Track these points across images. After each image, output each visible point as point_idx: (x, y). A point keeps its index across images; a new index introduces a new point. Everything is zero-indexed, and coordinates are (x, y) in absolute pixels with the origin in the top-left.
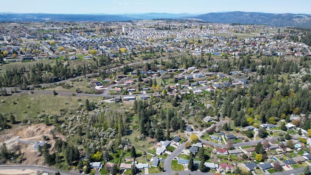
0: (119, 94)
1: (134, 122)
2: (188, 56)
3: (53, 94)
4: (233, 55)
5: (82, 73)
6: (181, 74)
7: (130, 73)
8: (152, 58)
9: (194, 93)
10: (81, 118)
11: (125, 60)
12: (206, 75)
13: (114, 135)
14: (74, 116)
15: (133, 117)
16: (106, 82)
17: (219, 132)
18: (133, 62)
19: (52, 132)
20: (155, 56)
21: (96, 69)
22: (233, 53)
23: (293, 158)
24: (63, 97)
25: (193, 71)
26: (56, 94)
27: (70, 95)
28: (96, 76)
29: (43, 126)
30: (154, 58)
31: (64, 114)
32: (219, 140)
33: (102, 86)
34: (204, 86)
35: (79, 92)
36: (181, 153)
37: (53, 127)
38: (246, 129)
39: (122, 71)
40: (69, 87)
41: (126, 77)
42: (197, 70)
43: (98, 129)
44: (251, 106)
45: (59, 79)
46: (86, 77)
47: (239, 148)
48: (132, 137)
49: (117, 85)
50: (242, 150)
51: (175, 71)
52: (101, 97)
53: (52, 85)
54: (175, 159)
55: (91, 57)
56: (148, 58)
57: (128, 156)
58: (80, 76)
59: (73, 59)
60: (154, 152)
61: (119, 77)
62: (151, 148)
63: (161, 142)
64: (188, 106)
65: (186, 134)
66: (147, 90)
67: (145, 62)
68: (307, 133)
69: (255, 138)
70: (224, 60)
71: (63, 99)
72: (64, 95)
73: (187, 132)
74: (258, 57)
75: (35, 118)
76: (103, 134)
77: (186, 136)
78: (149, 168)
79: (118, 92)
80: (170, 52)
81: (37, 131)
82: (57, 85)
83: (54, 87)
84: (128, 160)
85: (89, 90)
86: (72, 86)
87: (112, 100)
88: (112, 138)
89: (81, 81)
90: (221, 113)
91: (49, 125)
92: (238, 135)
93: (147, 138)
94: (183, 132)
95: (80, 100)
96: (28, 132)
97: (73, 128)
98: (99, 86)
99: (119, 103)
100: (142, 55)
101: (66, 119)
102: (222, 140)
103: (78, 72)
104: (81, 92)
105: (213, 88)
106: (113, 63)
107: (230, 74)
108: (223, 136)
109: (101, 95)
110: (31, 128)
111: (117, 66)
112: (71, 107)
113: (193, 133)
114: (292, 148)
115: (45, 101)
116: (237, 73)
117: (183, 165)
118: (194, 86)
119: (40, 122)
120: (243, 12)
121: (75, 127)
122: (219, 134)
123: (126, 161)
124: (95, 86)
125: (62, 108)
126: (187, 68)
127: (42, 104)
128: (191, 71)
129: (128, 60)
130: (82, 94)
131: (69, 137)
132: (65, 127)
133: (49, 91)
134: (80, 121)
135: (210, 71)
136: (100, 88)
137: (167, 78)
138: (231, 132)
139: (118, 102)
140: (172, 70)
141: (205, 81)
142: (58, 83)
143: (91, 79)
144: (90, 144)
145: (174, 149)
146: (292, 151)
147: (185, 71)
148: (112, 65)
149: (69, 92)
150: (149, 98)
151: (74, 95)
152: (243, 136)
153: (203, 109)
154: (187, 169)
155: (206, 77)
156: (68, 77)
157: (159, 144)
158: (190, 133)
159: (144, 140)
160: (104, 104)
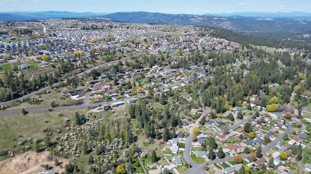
0: (102, 101)
1: (134, 127)
2: (148, 55)
3: (22, 114)
4: (185, 52)
5: (45, 84)
6: (149, 73)
7: (100, 77)
8: (114, 59)
9: (174, 90)
10: (76, 134)
11: (87, 64)
12: (171, 72)
13: (123, 145)
14: (66, 134)
15: (131, 122)
16: (78, 90)
17: (208, 121)
18: (96, 65)
19: (50, 159)
20: (116, 57)
21: (60, 76)
22: (185, 50)
23: (270, 130)
24: (37, 115)
25: (158, 69)
26: (25, 113)
27: (45, 111)
28: (64, 85)
29: (33, 155)
30: (115, 59)
31: (51, 134)
32: (213, 128)
33: (78, 96)
34: (176, 82)
35: (54, 105)
36: (193, 147)
37: (47, 153)
38: (226, 114)
39: (90, 76)
40: (38, 102)
41: (98, 82)
42: (161, 68)
43: (102, 143)
44: (220, 94)
45: (20, 94)
46: (53, 88)
47: (232, 132)
48: (140, 143)
49: (93, 92)
50: (234, 132)
51: (142, 71)
52: (85, 108)
53: (14, 103)
54: (192, 153)
55: (47, 64)
56: (110, 60)
57: (148, 162)
58: (44, 87)
59: (25, 68)
60: (170, 152)
61: (91, 83)
62: (164, 149)
63: (169, 141)
64: (174, 103)
65: (184, 128)
66: (129, 93)
67: (109, 64)
68: (265, 109)
69: (235, 120)
70: (180, 57)
71: (38, 117)
72: (38, 113)
73: (184, 127)
74: (204, 52)
75: (15, 147)
76: (111, 147)
77: (186, 130)
78: (176, 168)
79: (100, 99)
80: (128, 52)
81: (28, 161)
82: (21, 102)
83: (17, 105)
84: (151, 167)
85: (65, 102)
86: (42, 101)
87: (99, 109)
88: (121, 149)
89: (49, 92)
90: (202, 104)
91: (40, 151)
92: (224, 121)
93: (154, 140)
94: (182, 127)
95: (61, 115)
96: (17, 165)
97: (74, 148)
98: (73, 95)
99: (110, 110)
100: (103, 57)
101: (58, 139)
102: (214, 127)
103: (40, 83)
104: (57, 105)
105: (185, 83)
106: (76, 69)
107: (190, 69)
108: (213, 124)
109: (82, 105)
110: (17, 160)
111: (83, 71)
112: (55, 124)
113: (190, 127)
114: (265, 123)
115: (14, 123)
116: (194, 67)
117: (202, 157)
118: (168, 83)
119: (25, 150)
120: (147, 13)
121: (75, 146)
122: (209, 122)
123: (149, 168)
124: (70, 96)
125: (45, 128)
126: (151, 67)
127: (14, 128)
128: (157, 70)
129: (91, 64)
130: (60, 107)
131: (75, 159)
132: (62, 149)
133: (13, 110)
134: (77, 138)
135: (172, 68)
136: (77, 97)
137: (140, 79)
138: (217, 119)
139: (107, 110)
140: (139, 70)
141: (173, 78)
142: (21, 99)
143: (60, 89)
144: (103, 161)
145: (184, 144)
146: (266, 125)
147: (151, 70)
148: (76, 71)
149: (41, 107)
150: (137, 100)
151: (51, 110)
152: (227, 121)
153: (187, 103)
154: (207, 160)
155: (173, 73)
156: (30, 91)
157: (168, 143)
158: (187, 127)
159: (153, 143)
160: (93, 115)
